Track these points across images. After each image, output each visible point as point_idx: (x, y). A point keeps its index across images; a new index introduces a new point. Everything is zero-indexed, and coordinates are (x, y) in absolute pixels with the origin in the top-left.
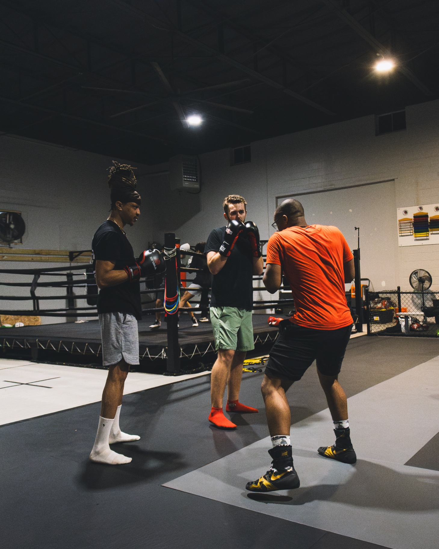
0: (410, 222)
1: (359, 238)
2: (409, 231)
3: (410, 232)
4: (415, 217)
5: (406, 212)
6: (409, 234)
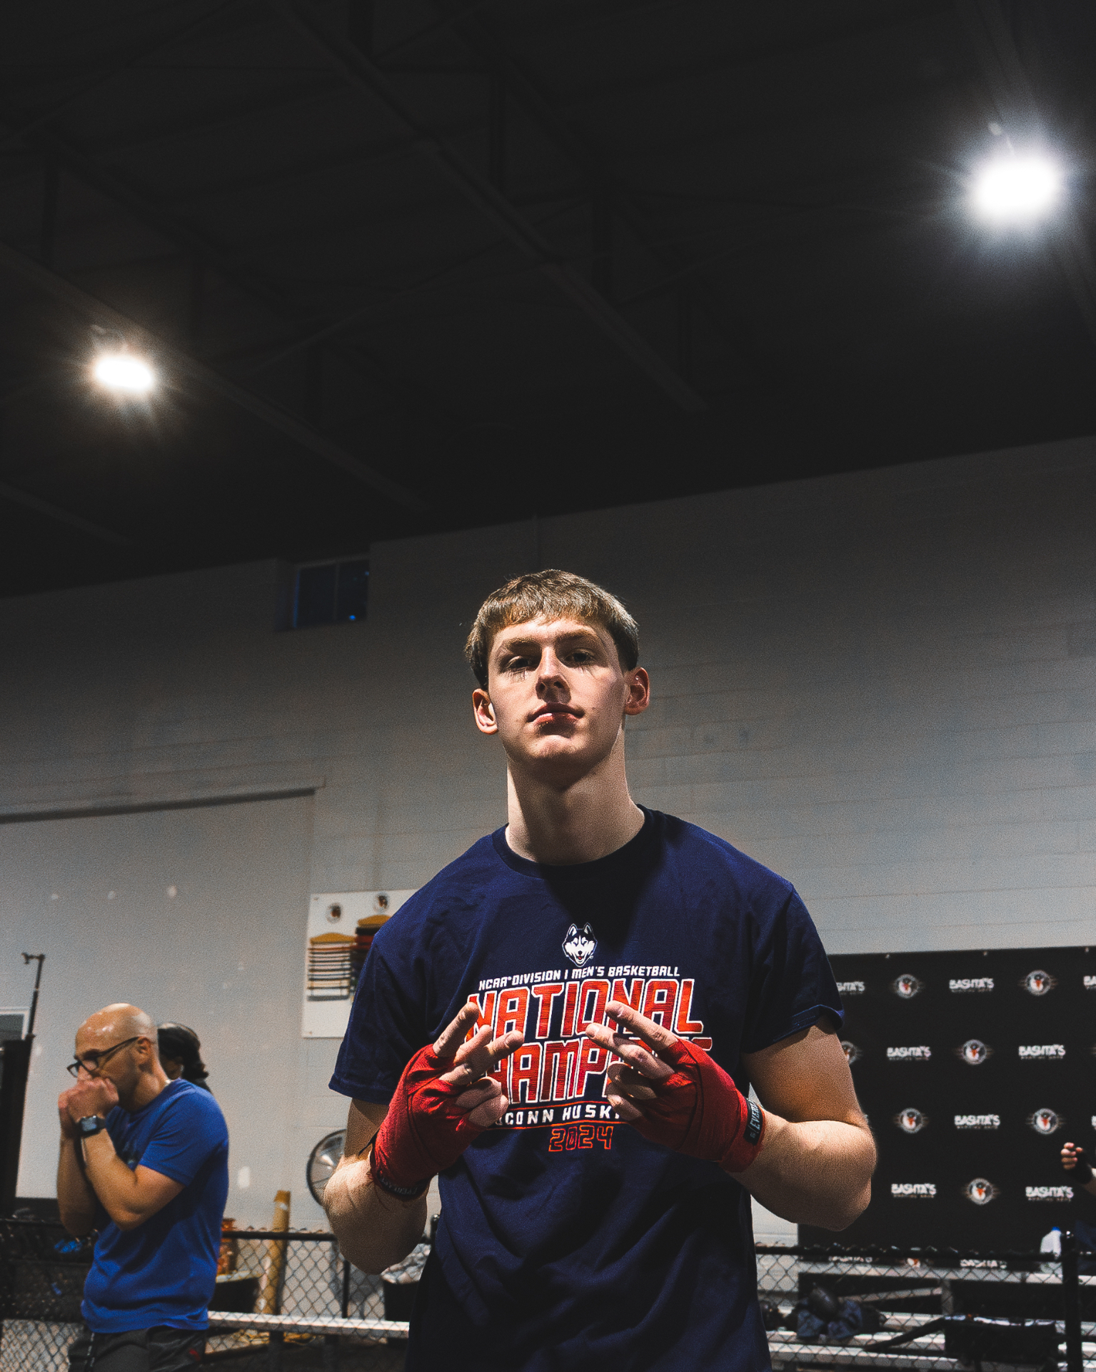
0: (343, 950)
1: (36, 995)
2: (337, 983)
3: (341, 988)
4: (364, 931)
5: (336, 912)
6: (337, 993)
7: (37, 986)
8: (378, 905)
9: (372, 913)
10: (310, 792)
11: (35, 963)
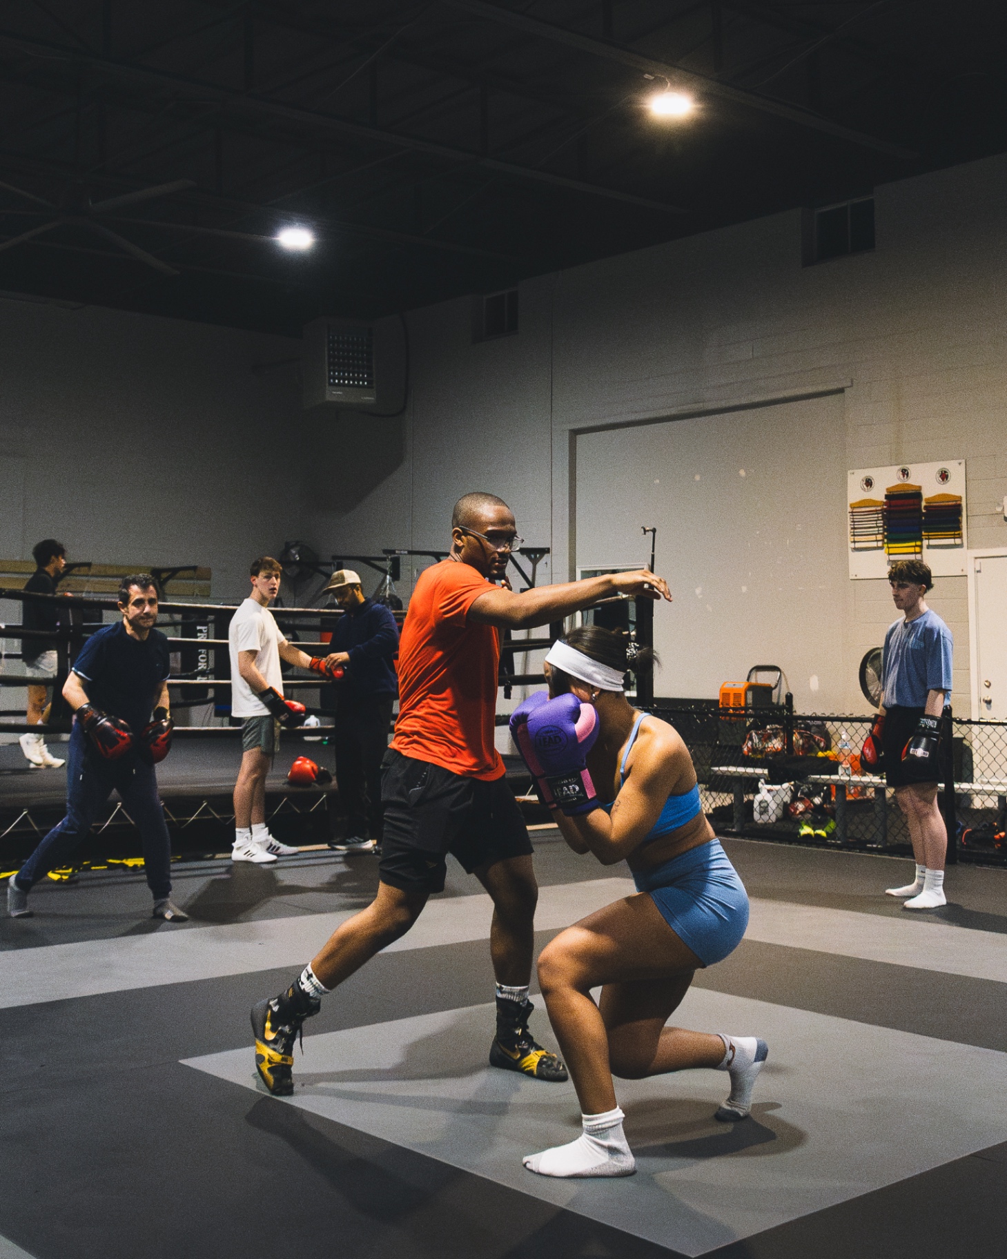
0: (876, 512)
1: (653, 556)
2: (873, 538)
3: (877, 541)
4: (891, 496)
5: (869, 483)
6: (874, 544)
7: (653, 551)
8: (901, 476)
9: (899, 482)
10: (841, 391)
11: (651, 533)
